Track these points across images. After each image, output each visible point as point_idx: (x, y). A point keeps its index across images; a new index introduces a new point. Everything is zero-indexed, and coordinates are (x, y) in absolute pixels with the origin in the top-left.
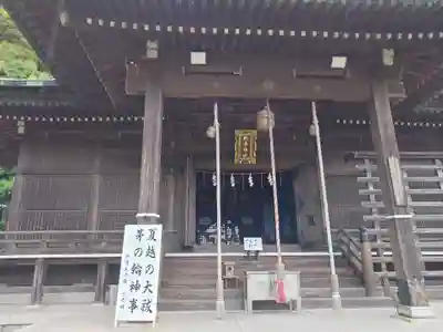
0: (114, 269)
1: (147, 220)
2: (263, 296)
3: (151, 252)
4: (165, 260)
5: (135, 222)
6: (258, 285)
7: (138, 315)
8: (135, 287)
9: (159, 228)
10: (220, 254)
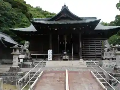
0: (47, 56)
1: (50, 50)
2: (64, 58)
3: (51, 53)
4: (53, 55)
5: (49, 50)
6: (64, 57)
7: (50, 59)
8: (50, 57)
9: (52, 51)
10: (59, 54)
